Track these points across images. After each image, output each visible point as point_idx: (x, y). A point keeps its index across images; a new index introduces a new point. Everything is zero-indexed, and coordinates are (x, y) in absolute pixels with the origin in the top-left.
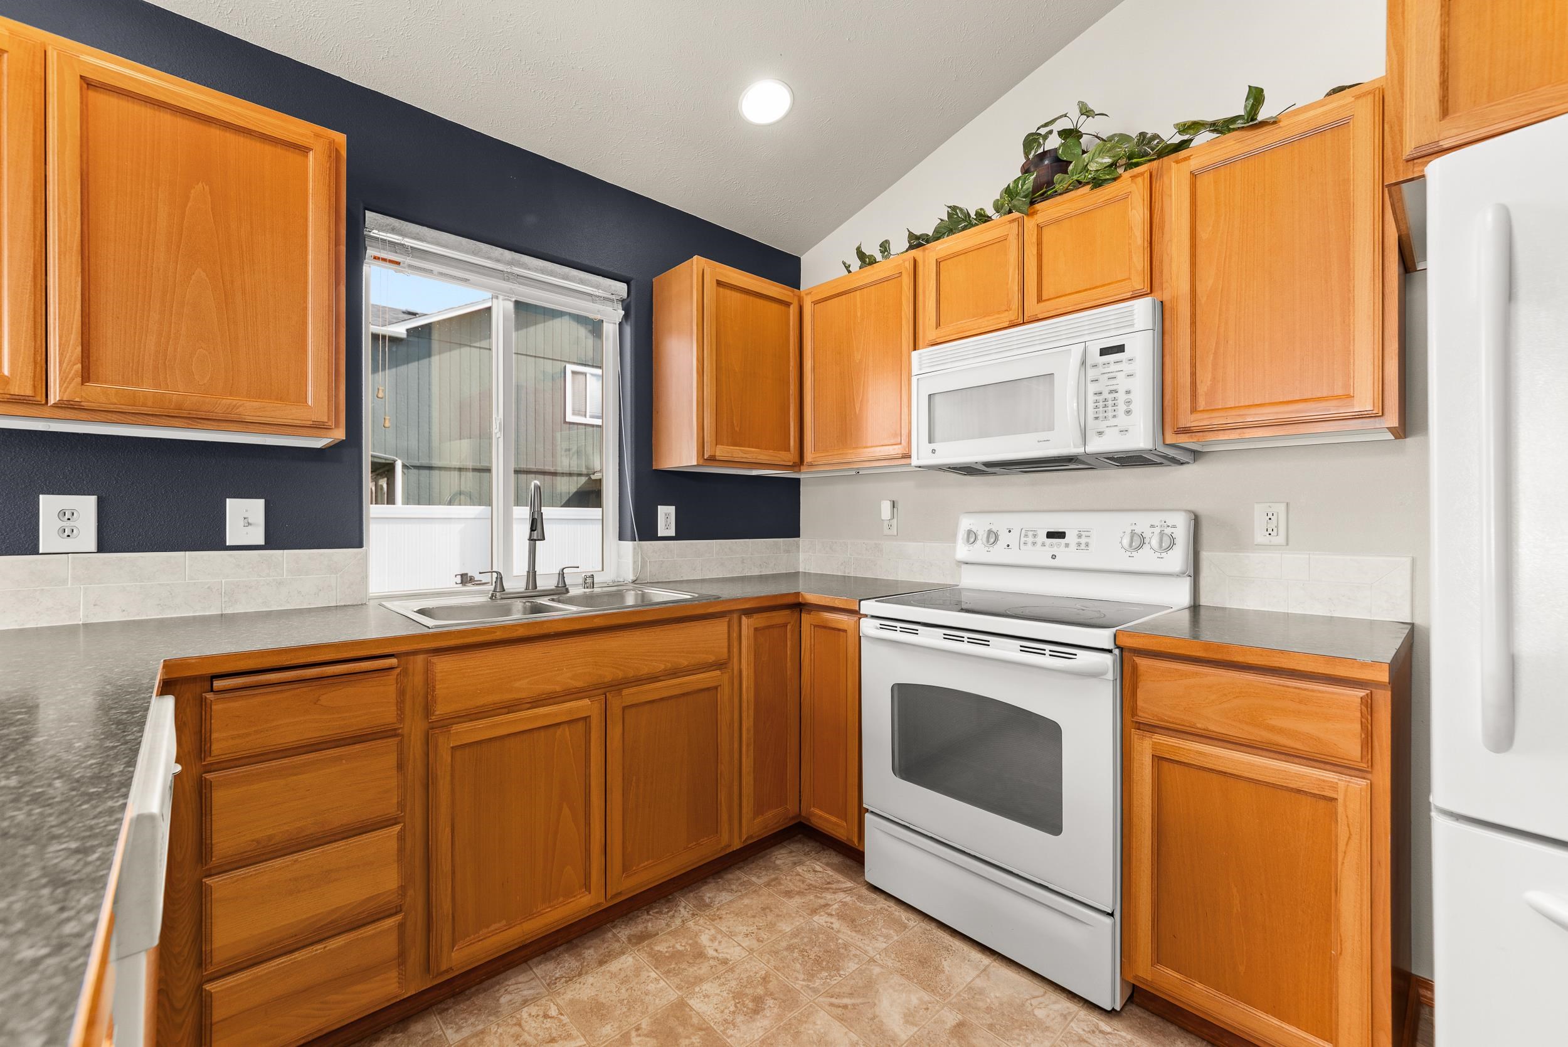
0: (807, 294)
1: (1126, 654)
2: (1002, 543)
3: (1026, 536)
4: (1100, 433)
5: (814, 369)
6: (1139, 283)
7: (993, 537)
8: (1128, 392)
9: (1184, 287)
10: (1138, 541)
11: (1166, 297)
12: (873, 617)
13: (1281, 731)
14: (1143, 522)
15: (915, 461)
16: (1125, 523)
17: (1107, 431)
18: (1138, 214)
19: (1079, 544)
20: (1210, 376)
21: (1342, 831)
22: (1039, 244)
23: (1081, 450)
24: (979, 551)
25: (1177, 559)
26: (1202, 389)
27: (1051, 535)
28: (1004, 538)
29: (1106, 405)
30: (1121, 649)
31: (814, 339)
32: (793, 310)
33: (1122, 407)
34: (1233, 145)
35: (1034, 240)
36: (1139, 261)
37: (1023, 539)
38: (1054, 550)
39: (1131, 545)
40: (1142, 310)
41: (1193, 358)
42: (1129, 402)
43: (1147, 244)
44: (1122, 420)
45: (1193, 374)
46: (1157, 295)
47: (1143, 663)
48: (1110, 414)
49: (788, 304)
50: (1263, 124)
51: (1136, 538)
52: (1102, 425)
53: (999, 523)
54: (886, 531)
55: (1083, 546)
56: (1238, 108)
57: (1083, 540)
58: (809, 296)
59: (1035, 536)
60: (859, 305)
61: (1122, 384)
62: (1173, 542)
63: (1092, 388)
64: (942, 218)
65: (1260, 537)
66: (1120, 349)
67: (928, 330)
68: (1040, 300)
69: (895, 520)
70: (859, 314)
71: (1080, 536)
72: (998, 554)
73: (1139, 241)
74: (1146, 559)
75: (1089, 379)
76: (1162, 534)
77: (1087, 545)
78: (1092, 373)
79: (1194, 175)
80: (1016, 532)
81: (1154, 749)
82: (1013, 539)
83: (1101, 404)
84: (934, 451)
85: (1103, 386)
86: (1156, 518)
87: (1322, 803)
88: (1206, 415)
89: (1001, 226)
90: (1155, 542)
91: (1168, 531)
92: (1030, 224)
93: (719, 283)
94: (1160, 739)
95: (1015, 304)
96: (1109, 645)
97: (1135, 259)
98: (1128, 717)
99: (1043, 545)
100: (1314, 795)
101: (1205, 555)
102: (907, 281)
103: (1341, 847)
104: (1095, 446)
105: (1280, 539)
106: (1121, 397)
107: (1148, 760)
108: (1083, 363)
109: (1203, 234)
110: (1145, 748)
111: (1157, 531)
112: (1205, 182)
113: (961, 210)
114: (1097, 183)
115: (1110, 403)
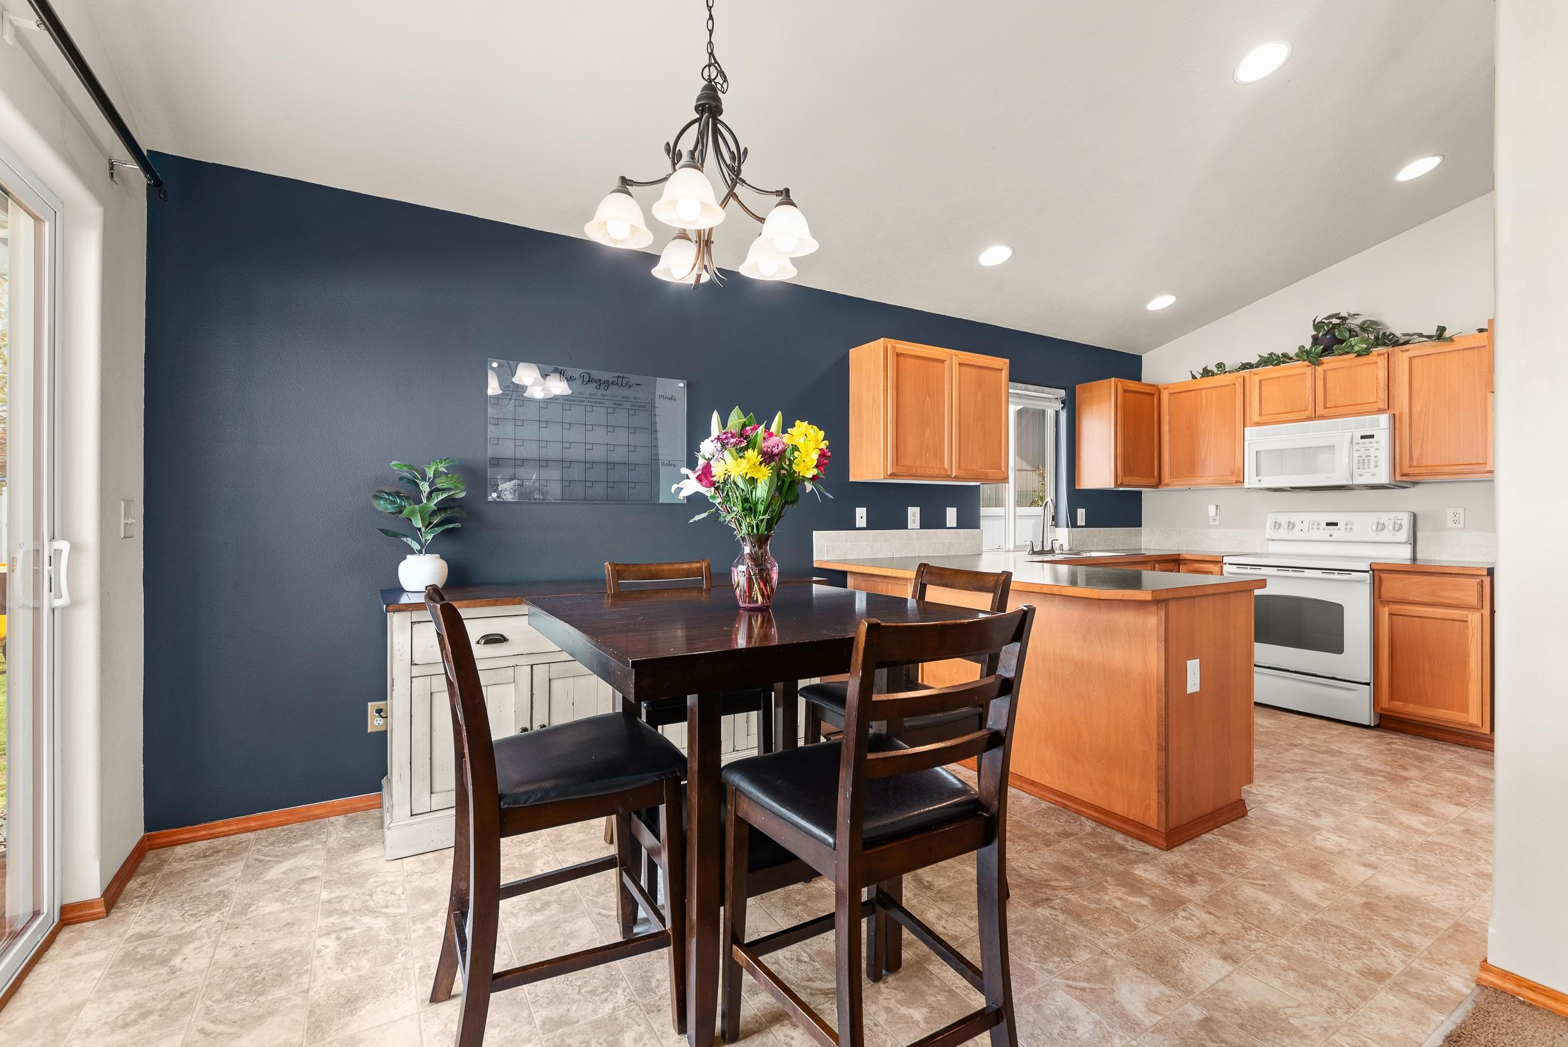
0: (1165, 388)
1: (1375, 572)
2: (1297, 528)
3: (1313, 525)
4: (1361, 475)
5: (1170, 430)
6: (1382, 404)
7: (1291, 526)
8: (1376, 457)
9: (1406, 410)
10: (1381, 527)
11: (1397, 412)
12: (1230, 564)
13: (1446, 597)
14: (1384, 518)
15: (1246, 485)
16: (1374, 518)
17: (1365, 474)
18: (1382, 373)
19: (1346, 529)
20: (1419, 451)
21: (1470, 632)
22: (1325, 379)
23: (1351, 483)
24: (1282, 533)
25: (1404, 535)
26: (1415, 457)
27: (1328, 524)
28: (1298, 526)
29: (1364, 462)
30: (1373, 570)
31: (1170, 414)
32: (1156, 397)
33: (1372, 464)
34: (1430, 347)
35: (1322, 377)
36: (1383, 395)
37: (1311, 527)
38: (1331, 532)
39: (1377, 529)
40: (1384, 419)
41: (1410, 442)
42: (1376, 462)
43: (1386, 387)
44: (1373, 470)
45: (1410, 449)
46: (1392, 411)
47: (1384, 576)
48: (1366, 466)
49: (1153, 395)
50: (1446, 339)
51: (1380, 525)
52: (1362, 471)
53: (1295, 518)
54: (1211, 523)
55: (1349, 530)
56: (1433, 331)
57: (1349, 527)
58: (1167, 390)
59: (1318, 525)
60: (1204, 398)
61: (1373, 452)
62: (1401, 527)
63: (1356, 454)
64: (1261, 355)
65: (1450, 524)
66: (1372, 436)
67: (1254, 416)
68: (1325, 407)
69: (1218, 517)
70: (1204, 403)
71: (1347, 525)
72: (1295, 534)
73: (1382, 386)
74: (1386, 535)
75: (1354, 450)
76: (1395, 523)
77: (1351, 529)
78: (1356, 447)
79: (1411, 359)
80: (1306, 523)
81: (1389, 611)
82: (1305, 526)
83: (1361, 462)
84: (1260, 481)
85: (1363, 453)
86: (1392, 515)
87: (1462, 623)
88: (1417, 469)
89: (1301, 367)
90: (1391, 527)
91: (1398, 522)
92: (1320, 369)
93: (1125, 391)
94: (1391, 606)
95: (1311, 407)
96: (1368, 569)
97: (1380, 393)
98: (1377, 600)
99: (1324, 529)
100: (1459, 621)
101: (1419, 534)
102: (1239, 388)
103: (1470, 639)
104: (1358, 481)
105: (1461, 525)
106: (1372, 459)
107: (1386, 616)
108: (1352, 442)
109: (1416, 386)
110: (1385, 612)
111: (1392, 521)
112: (1415, 362)
113: (1275, 355)
114: (1359, 355)
115: (1366, 461)
